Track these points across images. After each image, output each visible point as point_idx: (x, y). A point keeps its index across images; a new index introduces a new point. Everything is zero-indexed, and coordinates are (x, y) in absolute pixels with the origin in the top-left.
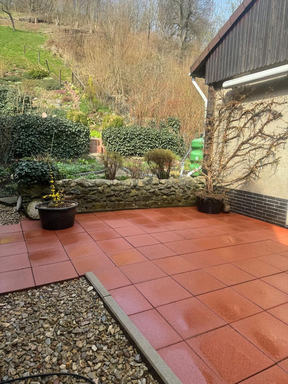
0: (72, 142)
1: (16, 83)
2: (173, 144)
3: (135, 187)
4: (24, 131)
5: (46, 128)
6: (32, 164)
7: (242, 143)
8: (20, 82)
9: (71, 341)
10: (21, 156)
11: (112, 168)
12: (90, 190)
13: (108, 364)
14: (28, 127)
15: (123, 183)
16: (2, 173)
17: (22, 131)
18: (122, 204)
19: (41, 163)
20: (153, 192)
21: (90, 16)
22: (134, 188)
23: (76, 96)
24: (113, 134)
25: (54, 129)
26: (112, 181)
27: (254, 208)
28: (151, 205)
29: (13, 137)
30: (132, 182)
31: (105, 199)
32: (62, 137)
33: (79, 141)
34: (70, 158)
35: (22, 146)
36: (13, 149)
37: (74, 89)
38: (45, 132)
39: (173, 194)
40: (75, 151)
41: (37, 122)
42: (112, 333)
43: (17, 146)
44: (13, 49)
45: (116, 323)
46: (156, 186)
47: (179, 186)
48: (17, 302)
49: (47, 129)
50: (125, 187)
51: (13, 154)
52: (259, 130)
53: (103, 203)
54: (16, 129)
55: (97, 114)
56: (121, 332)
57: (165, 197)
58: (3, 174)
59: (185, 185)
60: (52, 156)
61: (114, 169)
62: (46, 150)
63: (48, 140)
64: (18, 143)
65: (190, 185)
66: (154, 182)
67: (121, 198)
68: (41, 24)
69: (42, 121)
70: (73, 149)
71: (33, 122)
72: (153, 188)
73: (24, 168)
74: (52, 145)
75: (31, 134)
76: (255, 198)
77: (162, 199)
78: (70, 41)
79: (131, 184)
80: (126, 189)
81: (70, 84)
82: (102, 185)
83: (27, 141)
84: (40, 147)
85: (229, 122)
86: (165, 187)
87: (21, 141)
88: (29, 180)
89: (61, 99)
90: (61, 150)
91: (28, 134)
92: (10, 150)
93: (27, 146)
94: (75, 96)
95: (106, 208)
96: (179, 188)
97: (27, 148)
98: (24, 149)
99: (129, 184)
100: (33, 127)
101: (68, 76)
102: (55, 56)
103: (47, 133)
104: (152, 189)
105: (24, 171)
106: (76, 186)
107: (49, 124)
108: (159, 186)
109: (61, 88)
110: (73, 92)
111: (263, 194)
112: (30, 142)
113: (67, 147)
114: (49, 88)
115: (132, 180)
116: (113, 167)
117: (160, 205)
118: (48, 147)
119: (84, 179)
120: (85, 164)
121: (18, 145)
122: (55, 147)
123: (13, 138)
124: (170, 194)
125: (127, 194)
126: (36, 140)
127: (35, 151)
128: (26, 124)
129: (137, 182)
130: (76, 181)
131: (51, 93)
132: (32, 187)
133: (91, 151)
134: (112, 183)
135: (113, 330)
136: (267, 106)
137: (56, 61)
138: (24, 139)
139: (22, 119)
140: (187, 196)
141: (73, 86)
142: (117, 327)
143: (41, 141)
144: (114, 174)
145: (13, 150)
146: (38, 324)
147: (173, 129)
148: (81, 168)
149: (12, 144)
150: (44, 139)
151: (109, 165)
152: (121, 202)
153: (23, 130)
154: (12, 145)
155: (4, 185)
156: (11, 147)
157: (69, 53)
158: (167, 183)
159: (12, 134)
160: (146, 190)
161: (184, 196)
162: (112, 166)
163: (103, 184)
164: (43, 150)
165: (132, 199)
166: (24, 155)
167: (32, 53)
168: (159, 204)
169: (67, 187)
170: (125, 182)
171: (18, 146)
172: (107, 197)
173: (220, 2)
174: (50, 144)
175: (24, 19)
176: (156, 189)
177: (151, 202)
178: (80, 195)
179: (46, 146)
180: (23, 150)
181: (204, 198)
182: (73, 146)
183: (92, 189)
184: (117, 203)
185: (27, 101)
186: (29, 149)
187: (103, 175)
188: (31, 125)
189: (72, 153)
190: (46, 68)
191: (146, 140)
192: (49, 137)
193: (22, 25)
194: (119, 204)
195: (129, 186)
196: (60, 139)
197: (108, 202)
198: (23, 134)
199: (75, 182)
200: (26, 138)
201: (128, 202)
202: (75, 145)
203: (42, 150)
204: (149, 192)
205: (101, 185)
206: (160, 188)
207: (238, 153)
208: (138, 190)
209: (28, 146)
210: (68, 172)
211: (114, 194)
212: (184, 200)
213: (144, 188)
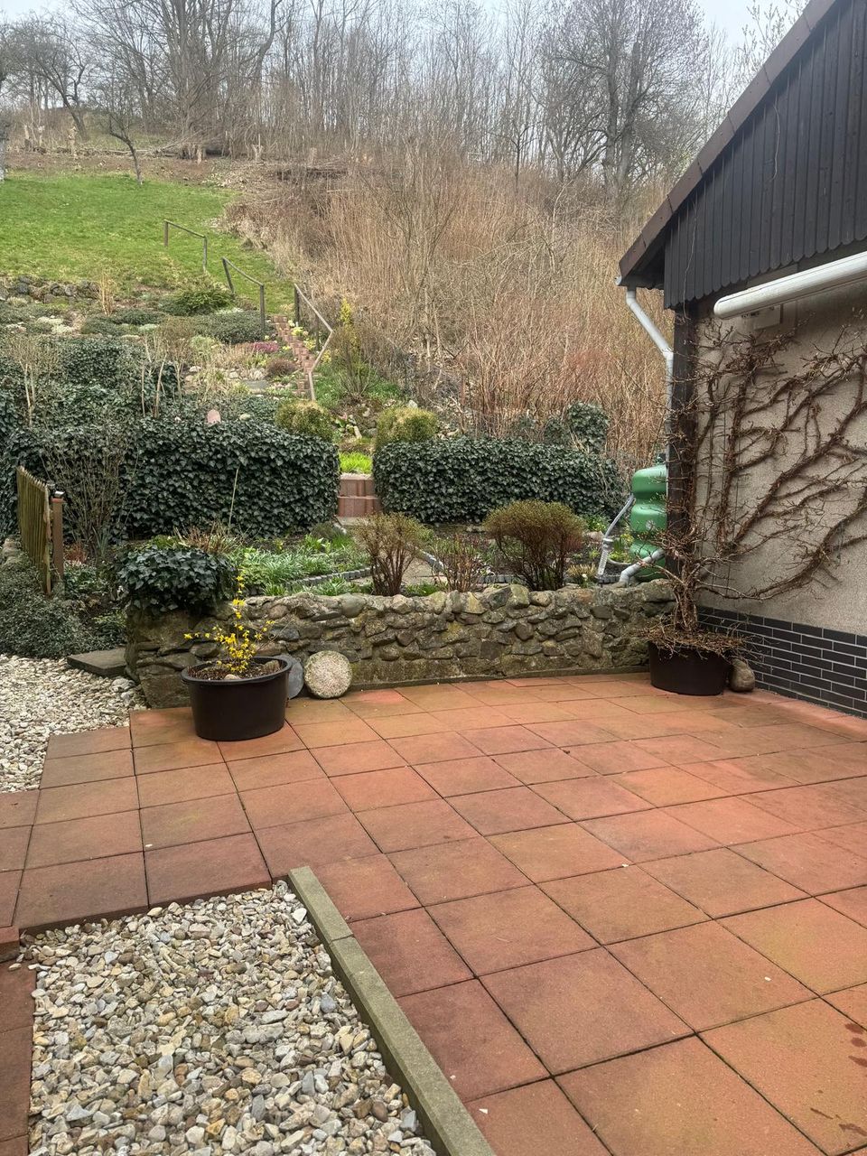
0: (289, 488)
1: (142, 328)
2: (584, 484)
3: (457, 615)
4: (156, 464)
5: (217, 452)
6: (165, 558)
7: (780, 478)
8: (153, 326)
9: (229, 1065)
10: (148, 534)
11: (392, 561)
12: (327, 628)
13: (321, 1138)
14: (166, 450)
15: (422, 605)
16: (89, 582)
17: (148, 463)
18: (419, 666)
19: (189, 554)
20: (513, 630)
21: (350, 127)
22: (455, 619)
23: (308, 358)
24: (405, 461)
25: (238, 453)
26: (388, 599)
27: (826, 675)
28: (508, 669)
29: (124, 482)
30: (449, 602)
31: (369, 652)
32: (262, 476)
33: (307, 485)
34: (282, 534)
35: (149, 505)
36: (126, 514)
37: (301, 337)
38: (212, 464)
39: (575, 636)
40: (298, 514)
41: (191, 437)
42: (346, 1047)
43: (135, 506)
44: (135, 235)
45: (359, 1017)
46: (522, 613)
47: (592, 612)
48: (93, 949)
49: (219, 456)
50: (427, 616)
51: (125, 528)
52: (832, 435)
53: (363, 664)
54: (133, 459)
55: (364, 405)
56: (372, 1044)
57: (550, 643)
58: (91, 585)
59: (612, 607)
60: (232, 531)
61: (397, 563)
62: (214, 515)
63: (221, 485)
64: (137, 498)
65: (626, 608)
66: (515, 599)
67: (417, 648)
68: (213, 160)
69: (205, 432)
70: (292, 510)
71: (180, 438)
72: (511, 617)
73: (142, 568)
74: (233, 499)
75: (175, 470)
76: (828, 645)
77: (539, 650)
78: (291, 203)
79: (444, 606)
80: (432, 622)
81: (291, 323)
82: (361, 612)
83: (163, 489)
84: (199, 507)
85: (740, 415)
86: (548, 613)
87: (147, 492)
88: (154, 602)
89: (265, 367)
90: (256, 513)
91: (165, 473)
92: (115, 517)
93: (163, 504)
94: (303, 357)
95: (372, 679)
96: (592, 617)
97: (164, 511)
98: (154, 514)
99: (438, 607)
100: (181, 451)
101: (285, 303)
102: (249, 248)
103: (219, 467)
104: (510, 620)
105: (141, 576)
106: (285, 615)
107: (224, 440)
108: (530, 612)
109: (267, 337)
110: (300, 344)
111: (852, 632)
112: (170, 493)
113: (275, 505)
114: (232, 339)
115: (448, 596)
116: (395, 560)
117: (536, 668)
118: (222, 506)
119: (308, 597)
120: (323, 550)
121: (138, 502)
122: (243, 505)
123: (125, 484)
124: (565, 635)
125: (433, 638)
126: (189, 487)
127: (186, 516)
128: (161, 442)
129: (462, 601)
130: (286, 602)
131: (237, 352)
132: (164, 622)
133: (341, 511)
134: (388, 606)
135: (350, 1037)
136: (852, 364)
137: (252, 262)
138: (154, 484)
139: (150, 430)
140: (618, 639)
141: (298, 329)
142: (364, 1028)
143: (201, 489)
144: (399, 578)
145: (123, 518)
146: (142, 1014)
147: (586, 440)
148: (310, 563)
149: (122, 499)
150: (211, 483)
151: (383, 554)
152: (417, 662)
153: (153, 460)
154: (121, 503)
155: (93, 616)
156: (119, 509)
157: (287, 238)
158: (554, 601)
159: (123, 472)
160: (492, 623)
161: (610, 641)
162: (390, 557)
163: (364, 608)
164: (208, 514)
165: (449, 652)
166: (154, 531)
167: (186, 244)
168: (534, 664)
169: (260, 621)
170: (428, 603)
171: (138, 505)
172: (376, 645)
173: (730, 57)
174: (227, 498)
175: (168, 152)
176: (521, 621)
177: (507, 658)
178: (296, 641)
179: (218, 503)
180: (152, 516)
181: (668, 646)
182: (292, 500)
183: (332, 625)
184: (404, 663)
185: (170, 378)
186: (168, 514)
187: (366, 582)
188: (173, 446)
189: (288, 520)
190: (223, 281)
191: (502, 475)
192: (223, 477)
193: (162, 168)
194: (411, 666)
195: (439, 613)
196: (255, 483)
197: (379, 661)
198: (151, 471)
199: (282, 604)
200: (159, 481)
201: (436, 661)
202: (297, 497)
203: (205, 514)
204: (500, 631)
205: (358, 611)
206: (532, 618)
207: (771, 508)
208: (467, 624)
209: (166, 503)
210: (270, 575)
211: (396, 637)
212: (609, 653)
213: (485, 617)
